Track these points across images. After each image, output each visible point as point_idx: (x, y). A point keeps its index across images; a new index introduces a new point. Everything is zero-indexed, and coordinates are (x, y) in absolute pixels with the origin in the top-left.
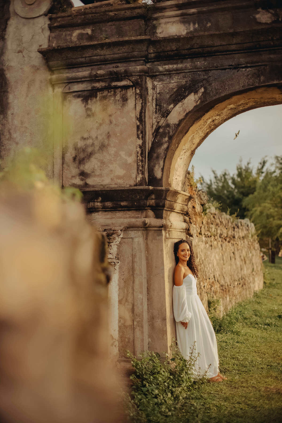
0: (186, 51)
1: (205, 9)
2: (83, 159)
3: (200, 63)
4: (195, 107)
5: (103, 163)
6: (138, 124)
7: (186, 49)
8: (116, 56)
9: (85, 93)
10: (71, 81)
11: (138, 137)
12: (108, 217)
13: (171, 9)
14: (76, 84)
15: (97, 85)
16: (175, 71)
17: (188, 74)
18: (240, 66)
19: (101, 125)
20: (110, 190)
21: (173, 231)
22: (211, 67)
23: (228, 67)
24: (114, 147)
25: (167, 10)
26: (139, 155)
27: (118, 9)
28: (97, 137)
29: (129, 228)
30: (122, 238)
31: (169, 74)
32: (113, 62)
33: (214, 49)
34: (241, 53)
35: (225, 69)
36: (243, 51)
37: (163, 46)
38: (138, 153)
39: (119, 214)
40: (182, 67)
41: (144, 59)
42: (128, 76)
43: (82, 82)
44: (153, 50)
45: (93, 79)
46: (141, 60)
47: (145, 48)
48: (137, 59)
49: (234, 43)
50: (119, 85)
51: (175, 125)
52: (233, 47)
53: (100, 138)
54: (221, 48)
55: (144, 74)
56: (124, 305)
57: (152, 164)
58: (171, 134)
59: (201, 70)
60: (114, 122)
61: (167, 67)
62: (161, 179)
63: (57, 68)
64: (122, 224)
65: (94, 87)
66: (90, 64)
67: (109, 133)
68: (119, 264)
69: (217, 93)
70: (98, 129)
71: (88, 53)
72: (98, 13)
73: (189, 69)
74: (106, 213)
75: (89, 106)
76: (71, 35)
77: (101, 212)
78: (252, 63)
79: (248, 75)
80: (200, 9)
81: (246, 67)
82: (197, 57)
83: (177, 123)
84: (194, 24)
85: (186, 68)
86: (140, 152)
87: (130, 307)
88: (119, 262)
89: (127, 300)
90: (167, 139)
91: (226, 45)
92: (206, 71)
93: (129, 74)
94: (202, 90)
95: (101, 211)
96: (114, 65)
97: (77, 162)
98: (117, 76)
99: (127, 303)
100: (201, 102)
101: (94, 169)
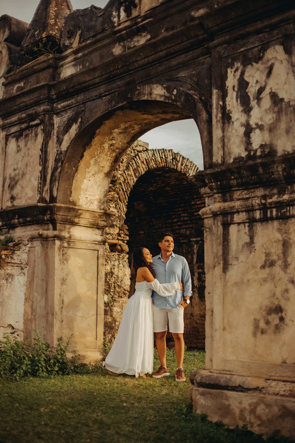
0: (72, 89)
1: (86, 52)
2: (13, 186)
3: (80, 98)
4: (76, 134)
5: (22, 188)
6: (41, 154)
7: (72, 88)
8: (32, 101)
9: (18, 134)
10: (10, 125)
11: (40, 165)
12: (23, 230)
13: (71, 56)
14: (13, 127)
15: (23, 126)
16: (67, 107)
17: (75, 108)
18: (102, 95)
19: (23, 157)
20: (19, 209)
21: (77, 243)
22: (86, 100)
23: (95, 98)
24: (29, 174)
25: (69, 57)
26: (39, 179)
27: (39, 63)
28: (21, 168)
29: (32, 239)
30: (30, 247)
31: (65, 109)
32: (31, 106)
33: (87, 84)
34: (104, 84)
35: (94, 100)
36: (104, 83)
37: (59, 88)
38: (39, 177)
39: (29, 228)
40: (70, 103)
41: (47, 100)
42: (38, 116)
43: (15, 125)
44: (54, 92)
45: (20, 121)
46: (46, 102)
47: (46, 92)
48: (43, 101)
49: (96, 77)
50: (33, 124)
51: (65, 151)
52: (97, 80)
53: (22, 168)
54: (90, 82)
55: (45, 113)
56: (28, 302)
57: (52, 185)
58: (62, 159)
59: (81, 103)
60: (30, 155)
61: (62, 104)
62: (56, 198)
63: (4, 117)
64: (28, 235)
65: (21, 128)
66: (20, 110)
67: (27, 163)
68: (27, 269)
69: (88, 121)
70: (22, 161)
71: (18, 101)
72: (29, 69)
73: (75, 104)
74: (22, 228)
75: (19, 144)
76: (13, 89)
77: (19, 228)
78: (108, 91)
79: (105, 102)
80: (83, 53)
81: (105, 96)
82: (80, 93)
83: (66, 150)
84: (80, 66)
85: (72, 103)
86: (40, 177)
87: (31, 303)
88: (28, 267)
89: (30, 299)
90: (60, 164)
91: (93, 79)
92: (84, 103)
93: (38, 115)
94: (80, 120)
95: (19, 226)
96: (33, 109)
97: (10, 189)
98: (32, 117)
99: (29, 301)
100: (79, 130)
101: (18, 193)
